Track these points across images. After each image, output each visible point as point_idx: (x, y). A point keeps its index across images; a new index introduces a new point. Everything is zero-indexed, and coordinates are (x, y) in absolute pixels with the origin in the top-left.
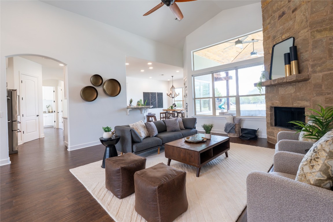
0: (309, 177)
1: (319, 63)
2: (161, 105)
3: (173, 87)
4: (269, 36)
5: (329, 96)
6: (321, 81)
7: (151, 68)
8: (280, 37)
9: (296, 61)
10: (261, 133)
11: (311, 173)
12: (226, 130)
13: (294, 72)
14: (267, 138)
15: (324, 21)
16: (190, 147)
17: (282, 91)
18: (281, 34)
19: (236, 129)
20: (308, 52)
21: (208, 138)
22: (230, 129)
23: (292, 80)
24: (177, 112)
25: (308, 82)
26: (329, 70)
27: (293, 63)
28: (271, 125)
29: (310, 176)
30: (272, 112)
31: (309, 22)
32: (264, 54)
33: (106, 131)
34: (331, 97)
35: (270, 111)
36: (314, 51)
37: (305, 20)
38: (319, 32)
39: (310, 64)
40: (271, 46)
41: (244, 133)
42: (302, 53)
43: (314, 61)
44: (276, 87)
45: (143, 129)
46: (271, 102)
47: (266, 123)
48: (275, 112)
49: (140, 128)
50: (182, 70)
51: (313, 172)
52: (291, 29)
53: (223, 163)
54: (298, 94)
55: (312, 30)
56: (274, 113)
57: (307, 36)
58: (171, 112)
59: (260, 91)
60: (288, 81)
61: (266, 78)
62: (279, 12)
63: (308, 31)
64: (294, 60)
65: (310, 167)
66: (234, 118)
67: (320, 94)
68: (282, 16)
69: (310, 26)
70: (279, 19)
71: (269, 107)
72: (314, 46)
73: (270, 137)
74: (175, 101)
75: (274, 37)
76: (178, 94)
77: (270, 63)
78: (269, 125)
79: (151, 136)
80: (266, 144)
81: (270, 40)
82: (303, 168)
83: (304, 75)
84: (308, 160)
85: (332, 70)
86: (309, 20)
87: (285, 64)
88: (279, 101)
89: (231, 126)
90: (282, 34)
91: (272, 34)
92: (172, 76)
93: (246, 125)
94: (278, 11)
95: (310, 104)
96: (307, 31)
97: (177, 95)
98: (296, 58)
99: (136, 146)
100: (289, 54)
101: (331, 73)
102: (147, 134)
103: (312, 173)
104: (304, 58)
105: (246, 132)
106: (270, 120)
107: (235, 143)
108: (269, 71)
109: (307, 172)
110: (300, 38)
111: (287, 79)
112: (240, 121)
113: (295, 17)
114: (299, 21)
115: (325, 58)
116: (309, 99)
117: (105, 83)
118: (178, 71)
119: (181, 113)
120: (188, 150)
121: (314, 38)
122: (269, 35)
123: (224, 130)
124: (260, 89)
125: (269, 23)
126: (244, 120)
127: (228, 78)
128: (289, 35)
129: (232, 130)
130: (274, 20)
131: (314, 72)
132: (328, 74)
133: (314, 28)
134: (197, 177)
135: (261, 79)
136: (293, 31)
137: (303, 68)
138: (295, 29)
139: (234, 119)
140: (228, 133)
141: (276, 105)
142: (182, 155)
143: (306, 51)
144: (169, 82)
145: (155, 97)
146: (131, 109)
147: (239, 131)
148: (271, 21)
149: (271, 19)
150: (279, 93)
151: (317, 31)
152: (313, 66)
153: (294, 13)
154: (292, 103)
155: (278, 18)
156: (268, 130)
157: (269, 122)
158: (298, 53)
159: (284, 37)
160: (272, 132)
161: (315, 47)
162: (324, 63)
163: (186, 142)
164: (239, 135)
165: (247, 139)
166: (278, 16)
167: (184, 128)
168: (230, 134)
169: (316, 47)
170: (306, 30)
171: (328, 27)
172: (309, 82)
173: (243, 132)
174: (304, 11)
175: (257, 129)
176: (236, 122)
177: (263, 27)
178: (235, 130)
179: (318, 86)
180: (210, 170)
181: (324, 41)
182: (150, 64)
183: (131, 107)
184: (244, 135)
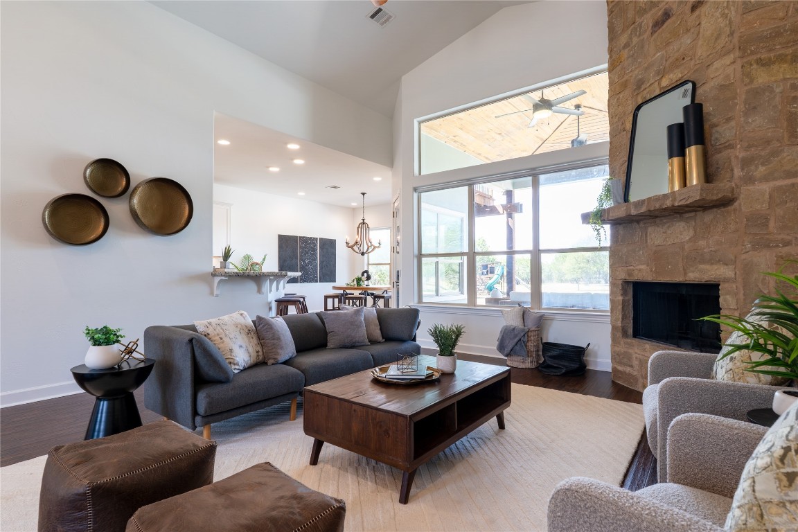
0: (777, 519)
1: (763, 153)
2: (328, 274)
3: (363, 223)
4: (627, 81)
5: (786, 249)
6: (766, 206)
7: (299, 162)
8: (657, 83)
9: (699, 147)
10: (596, 356)
11: (784, 506)
12: (501, 348)
13: (694, 178)
14: (610, 370)
15: (779, 34)
16: (384, 400)
17: (657, 236)
18: (658, 73)
19: (530, 344)
20: (733, 123)
21: (447, 369)
22: (514, 344)
23: (688, 202)
24: (372, 294)
25: (730, 208)
26: (789, 174)
27: (693, 152)
28: (625, 334)
29: (779, 515)
30: (627, 298)
31: (736, 35)
32: (611, 134)
33: (97, 343)
34: (793, 253)
35: (622, 295)
36: (750, 120)
37: (728, 29)
38: (763, 65)
39: (737, 157)
40: (631, 108)
41: (550, 357)
42: (717, 126)
43: (749, 147)
44: (642, 224)
45: (245, 337)
46: (625, 269)
47: (610, 327)
48: (634, 297)
49: (232, 336)
50: (388, 173)
51: (791, 502)
52: (686, 59)
53: (488, 452)
54: (702, 243)
55: (745, 60)
56: (632, 299)
57: (732, 76)
58: (356, 293)
59: (599, 234)
60: (676, 204)
61: (615, 197)
62: (654, 11)
63: (734, 62)
64: (696, 144)
65: (780, 480)
66: (524, 314)
67: (763, 244)
68: (663, 22)
69: (740, 48)
70: (653, 33)
71: (620, 282)
72: (749, 104)
73: (620, 368)
74: (368, 264)
75: (640, 84)
76: (378, 245)
77: (626, 159)
78: (619, 334)
79: (271, 361)
80: (608, 387)
81: (627, 93)
82: (754, 482)
83: (722, 187)
84: (773, 449)
85: (797, 177)
86: (739, 29)
87: (671, 156)
88: (647, 266)
89: (516, 336)
90: (662, 73)
91: (634, 76)
92: (363, 194)
93: (556, 334)
94: (650, 9)
95: (735, 274)
96: (731, 63)
97: (375, 247)
98: (700, 139)
99: (208, 396)
100: (680, 126)
101: (793, 185)
102: (255, 354)
103: (788, 505)
104: (723, 141)
105: (555, 353)
106: (623, 319)
107: (524, 384)
108: (624, 179)
109: (767, 497)
110: (711, 84)
111: (674, 200)
112: (542, 321)
113: (699, 24)
114: (709, 33)
115: (777, 141)
116: (734, 259)
117: (136, 189)
118: (377, 179)
119: (383, 297)
120: (374, 411)
121: (752, 81)
122: (624, 79)
123: (495, 348)
124: (598, 230)
125: (626, 46)
126: (552, 320)
127: (512, 208)
128: (680, 75)
129: (517, 348)
130: (640, 35)
131: (750, 180)
132: (785, 186)
133: (753, 53)
134: (402, 505)
135: (601, 200)
136: (692, 63)
137: (718, 168)
138: (697, 57)
139: (525, 316)
140: (507, 356)
141: (638, 277)
142: (356, 427)
143: (728, 120)
144: (354, 209)
145: (314, 250)
146: (223, 278)
147: (538, 351)
148: (631, 38)
149: (631, 34)
150: (648, 241)
151: (760, 62)
152: (746, 163)
153: (697, 13)
154: (684, 269)
155: (650, 28)
156: (617, 349)
157: (619, 324)
158: (706, 126)
159: (665, 82)
160: (625, 352)
161: (751, 109)
162: (775, 153)
163: (376, 382)
164: (537, 362)
165: (559, 374)
166: (651, 25)
167: (380, 339)
168: (514, 358)
169: (755, 108)
170: (728, 60)
171: (790, 51)
172: (735, 210)
173: (550, 354)
174: (725, 5)
175: (585, 346)
176: (531, 325)
177: (608, 57)
178: (526, 346)
179: (758, 221)
180: (445, 477)
181: (778, 90)
182: (293, 146)
183: (226, 270)
184: (550, 362)
